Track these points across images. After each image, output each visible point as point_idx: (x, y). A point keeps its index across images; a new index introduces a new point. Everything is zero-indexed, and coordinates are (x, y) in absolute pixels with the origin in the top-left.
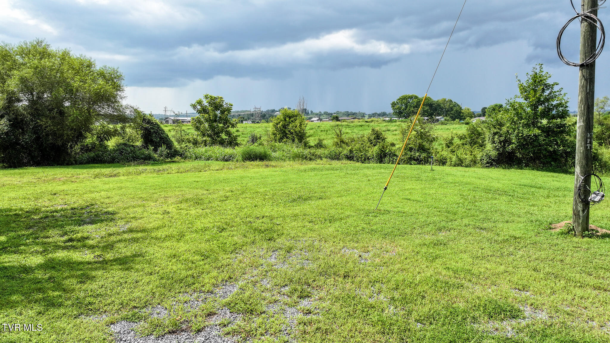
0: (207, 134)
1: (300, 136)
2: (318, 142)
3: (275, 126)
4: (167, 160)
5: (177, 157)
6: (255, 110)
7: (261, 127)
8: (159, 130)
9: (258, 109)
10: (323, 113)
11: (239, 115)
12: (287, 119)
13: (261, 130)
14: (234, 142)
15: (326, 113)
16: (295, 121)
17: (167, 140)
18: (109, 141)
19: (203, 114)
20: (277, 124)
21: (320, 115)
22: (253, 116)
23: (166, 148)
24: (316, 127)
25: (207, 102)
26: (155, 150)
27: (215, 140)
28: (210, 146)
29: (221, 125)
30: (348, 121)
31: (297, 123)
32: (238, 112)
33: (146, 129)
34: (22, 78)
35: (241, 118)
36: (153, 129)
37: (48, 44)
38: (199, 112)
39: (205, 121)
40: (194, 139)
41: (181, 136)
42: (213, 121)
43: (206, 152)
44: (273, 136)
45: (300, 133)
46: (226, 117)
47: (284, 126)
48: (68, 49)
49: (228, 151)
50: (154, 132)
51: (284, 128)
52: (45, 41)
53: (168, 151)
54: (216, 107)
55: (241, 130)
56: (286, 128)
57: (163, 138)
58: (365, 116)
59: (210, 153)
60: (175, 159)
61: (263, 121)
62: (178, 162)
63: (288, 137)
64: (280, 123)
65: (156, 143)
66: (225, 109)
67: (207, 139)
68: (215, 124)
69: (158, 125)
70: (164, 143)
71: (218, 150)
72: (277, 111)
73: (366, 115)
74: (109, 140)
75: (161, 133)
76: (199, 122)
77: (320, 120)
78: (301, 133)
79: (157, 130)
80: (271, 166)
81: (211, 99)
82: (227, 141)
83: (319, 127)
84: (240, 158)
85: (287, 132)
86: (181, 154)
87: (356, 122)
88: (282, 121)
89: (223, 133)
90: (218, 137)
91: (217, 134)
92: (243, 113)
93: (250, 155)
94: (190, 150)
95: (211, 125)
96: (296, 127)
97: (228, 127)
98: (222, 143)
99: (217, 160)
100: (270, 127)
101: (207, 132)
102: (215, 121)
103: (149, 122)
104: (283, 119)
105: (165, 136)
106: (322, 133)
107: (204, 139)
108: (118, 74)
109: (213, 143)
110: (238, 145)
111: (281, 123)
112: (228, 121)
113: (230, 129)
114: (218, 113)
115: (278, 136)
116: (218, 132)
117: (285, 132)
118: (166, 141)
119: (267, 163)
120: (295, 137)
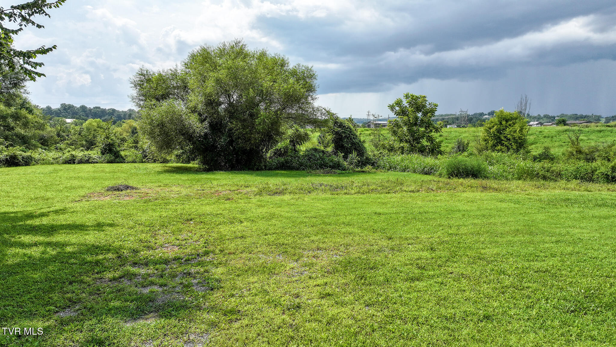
0: (405, 139)
1: (520, 143)
2: (544, 150)
3: (488, 131)
4: (357, 170)
5: (368, 166)
6: (461, 114)
7: (468, 131)
8: (351, 134)
9: (465, 113)
10: (542, 115)
11: (443, 119)
12: (504, 123)
13: (468, 135)
14: (437, 149)
15: (546, 116)
16: (514, 124)
17: (360, 146)
18: (301, 146)
19: (402, 116)
20: (490, 128)
21: (539, 118)
22: (458, 120)
23: (357, 155)
24: (537, 133)
25: (408, 102)
26: (345, 157)
27: (415, 147)
28: (407, 154)
29: (423, 129)
30: (580, 125)
31: (517, 127)
32: (442, 115)
33: (337, 133)
34: (218, 80)
35: (445, 122)
36: (345, 133)
37: (245, 44)
38: (398, 114)
39: (404, 124)
40: (390, 146)
41: (379, 141)
42: (413, 124)
43: (402, 160)
44: (484, 143)
45: (520, 139)
46: (429, 120)
47: (499, 131)
48: (265, 48)
49: (429, 160)
50: (346, 136)
51: (498, 133)
52: (243, 41)
53: (359, 159)
54: (417, 108)
55: (445, 134)
56: (501, 133)
57: (355, 144)
58: (601, 119)
59: (406, 162)
60: (366, 169)
61: (469, 125)
62: (369, 172)
63: (504, 144)
64: (493, 127)
65: (346, 149)
66: (428, 109)
67: (406, 144)
68: (415, 128)
69: (350, 129)
70: (355, 149)
71: (417, 159)
72: (486, 115)
73: (603, 118)
74: (302, 144)
75: (354, 138)
76: (397, 125)
77: (541, 124)
78: (522, 139)
79: (349, 134)
80: (490, 188)
81: (412, 99)
82: (429, 149)
83: (540, 132)
84: (445, 172)
85: (503, 138)
86: (374, 162)
87: (593, 126)
88: (496, 125)
89: (424, 139)
90: (418, 143)
91: (417, 140)
92: (448, 117)
93: (458, 169)
94: (384, 158)
95: (410, 129)
96: (515, 132)
97: (431, 131)
98: (422, 151)
99: (414, 172)
100: (481, 132)
101: (405, 137)
102: (416, 124)
103: (341, 125)
104: (498, 123)
105: (357, 141)
106: (546, 140)
107: (402, 145)
108: (311, 73)
109: (412, 150)
110: (441, 154)
111: (495, 128)
112: (431, 125)
113: (433, 134)
114: (420, 115)
115: (491, 143)
116: (418, 138)
117: (499, 138)
118: (358, 147)
119: (484, 182)
120: (513, 144)
